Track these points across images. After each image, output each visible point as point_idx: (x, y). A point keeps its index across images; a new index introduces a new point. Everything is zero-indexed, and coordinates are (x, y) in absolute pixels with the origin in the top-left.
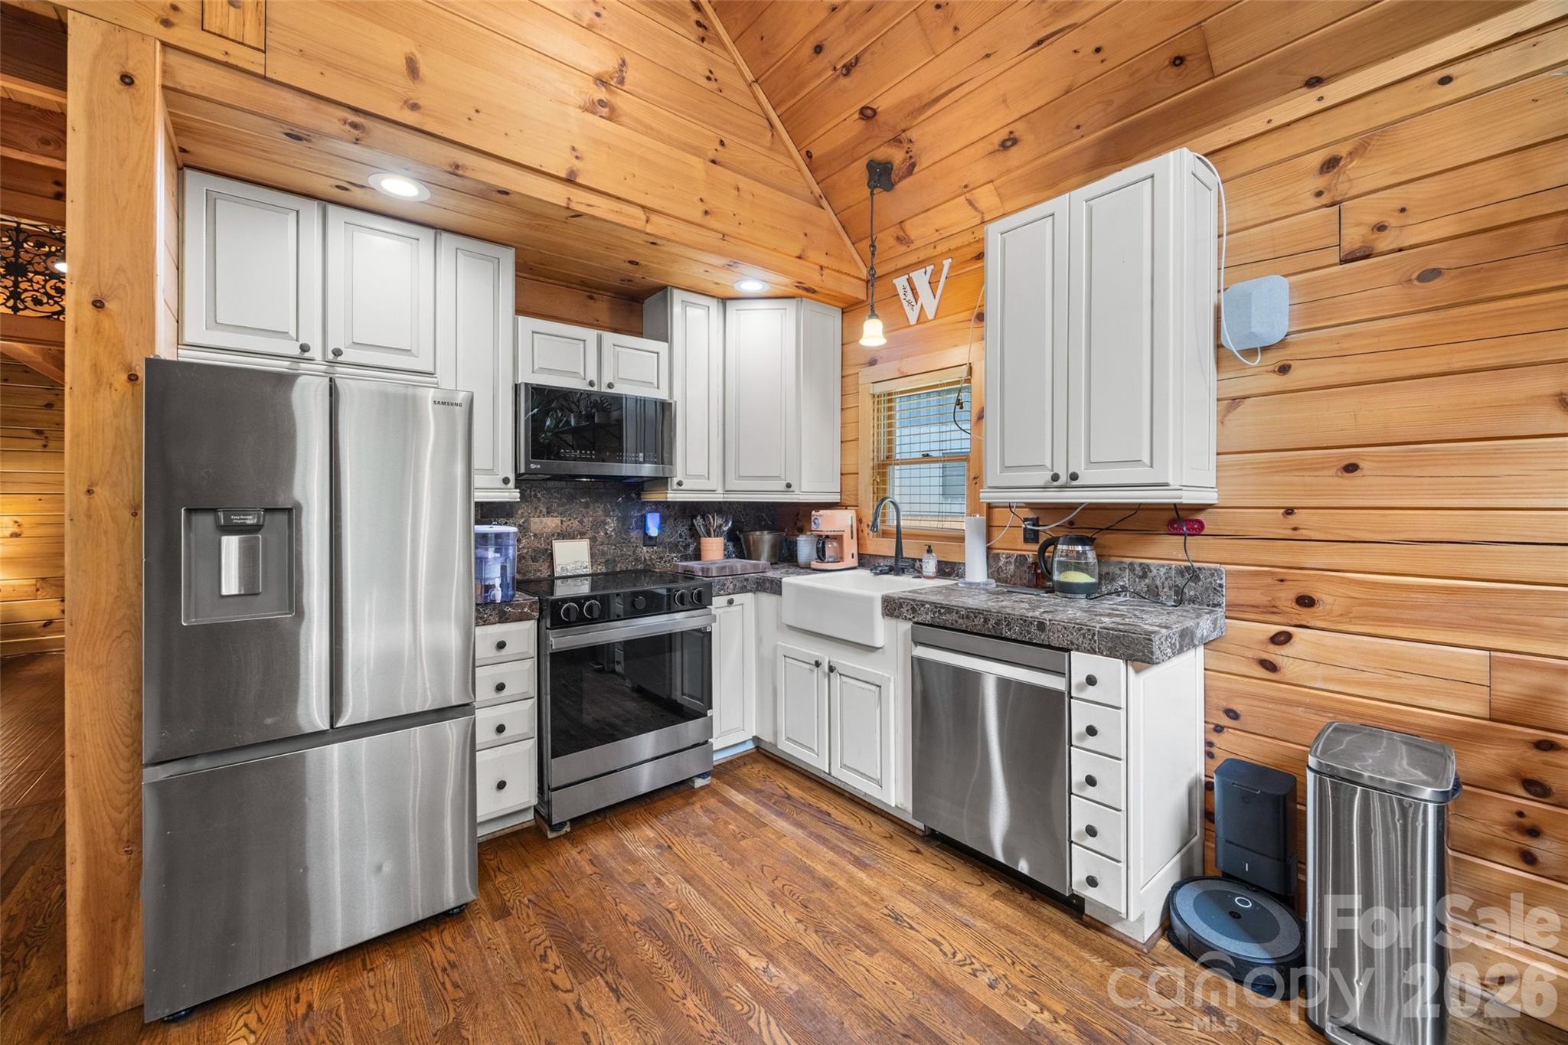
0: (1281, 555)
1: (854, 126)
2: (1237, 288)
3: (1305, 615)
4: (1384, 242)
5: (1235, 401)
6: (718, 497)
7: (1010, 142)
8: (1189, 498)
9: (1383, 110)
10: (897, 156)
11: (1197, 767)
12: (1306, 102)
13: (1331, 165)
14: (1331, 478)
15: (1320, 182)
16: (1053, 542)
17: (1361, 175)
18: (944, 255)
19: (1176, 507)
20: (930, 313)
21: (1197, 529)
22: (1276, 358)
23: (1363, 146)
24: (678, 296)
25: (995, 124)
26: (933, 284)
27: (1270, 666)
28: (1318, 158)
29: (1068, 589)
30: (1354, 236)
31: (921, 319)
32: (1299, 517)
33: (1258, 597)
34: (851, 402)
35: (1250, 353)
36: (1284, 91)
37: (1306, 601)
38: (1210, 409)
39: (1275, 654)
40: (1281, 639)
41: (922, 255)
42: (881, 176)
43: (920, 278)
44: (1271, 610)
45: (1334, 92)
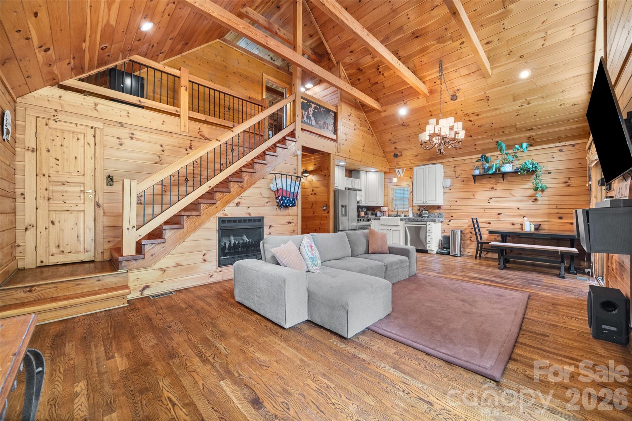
0: (450, 211)
1: (393, 149)
2: (445, 180)
3: (452, 218)
4: (460, 177)
5: (445, 193)
6: (365, 205)
7: (417, 156)
8: (440, 205)
9: (460, 162)
10: (399, 154)
11: (441, 238)
12: (452, 159)
13: (455, 167)
14: (455, 202)
15: (454, 169)
16: (422, 211)
17: (458, 169)
18: (405, 167)
19: (438, 206)
20: (402, 176)
21: (441, 208)
22: (449, 188)
23: (458, 165)
24: (361, 172)
25: (416, 153)
26: (403, 171)
27: (448, 224)
28: (454, 166)
29: (424, 217)
30: (457, 176)
31: (400, 176)
32: (451, 207)
33: (447, 216)
34: (386, 189)
35: (446, 188)
36: (450, 158)
37: (452, 216)
38: (442, 194)
39: (449, 223)
40: (450, 221)
41: (400, 167)
42: (396, 156)
43: (400, 170)
44: (449, 218)
45: (455, 159)
